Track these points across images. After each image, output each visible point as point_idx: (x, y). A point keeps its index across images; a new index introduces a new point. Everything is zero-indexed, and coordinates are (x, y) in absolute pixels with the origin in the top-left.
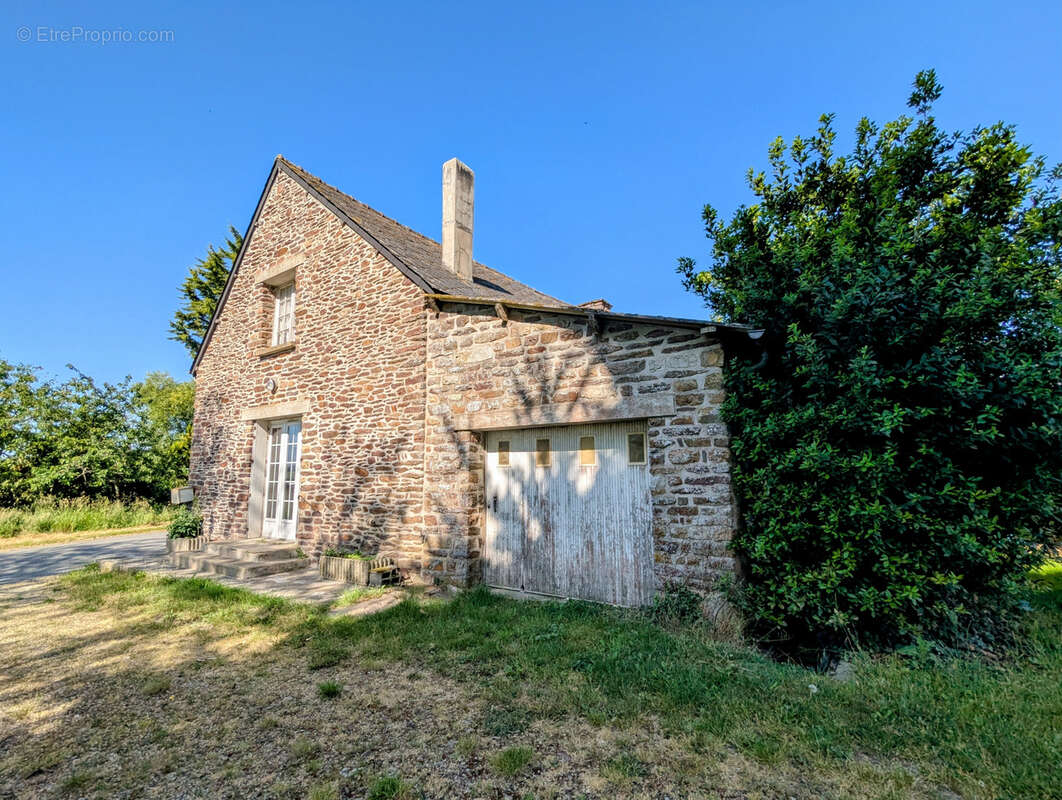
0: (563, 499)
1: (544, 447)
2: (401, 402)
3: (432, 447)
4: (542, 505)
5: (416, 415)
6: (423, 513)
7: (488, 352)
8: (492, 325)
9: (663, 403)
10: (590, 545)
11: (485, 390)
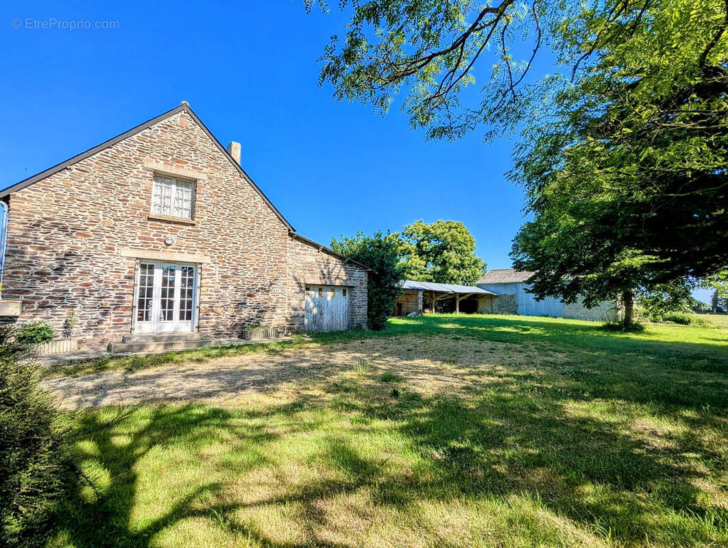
0: (326, 306)
1: (320, 290)
2: (275, 269)
3: (290, 288)
4: (319, 306)
5: (283, 275)
6: (286, 311)
7: (313, 259)
8: (315, 251)
9: (357, 283)
10: (333, 317)
11: (312, 272)
